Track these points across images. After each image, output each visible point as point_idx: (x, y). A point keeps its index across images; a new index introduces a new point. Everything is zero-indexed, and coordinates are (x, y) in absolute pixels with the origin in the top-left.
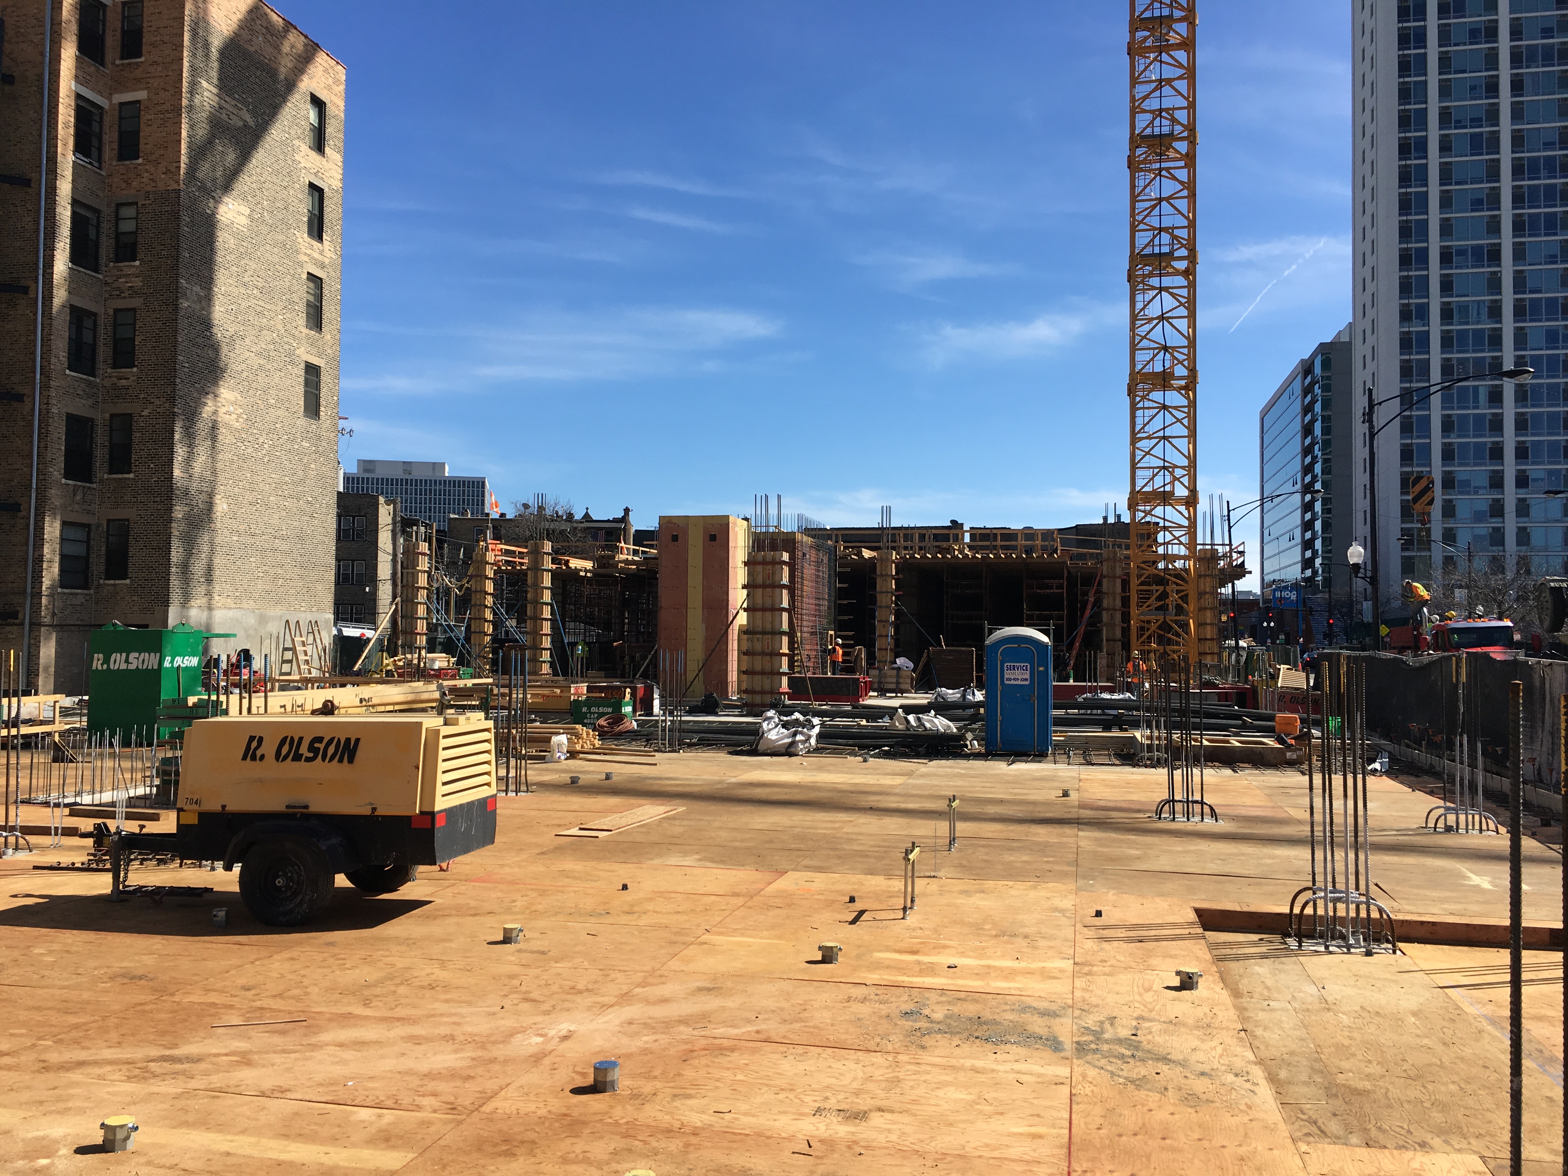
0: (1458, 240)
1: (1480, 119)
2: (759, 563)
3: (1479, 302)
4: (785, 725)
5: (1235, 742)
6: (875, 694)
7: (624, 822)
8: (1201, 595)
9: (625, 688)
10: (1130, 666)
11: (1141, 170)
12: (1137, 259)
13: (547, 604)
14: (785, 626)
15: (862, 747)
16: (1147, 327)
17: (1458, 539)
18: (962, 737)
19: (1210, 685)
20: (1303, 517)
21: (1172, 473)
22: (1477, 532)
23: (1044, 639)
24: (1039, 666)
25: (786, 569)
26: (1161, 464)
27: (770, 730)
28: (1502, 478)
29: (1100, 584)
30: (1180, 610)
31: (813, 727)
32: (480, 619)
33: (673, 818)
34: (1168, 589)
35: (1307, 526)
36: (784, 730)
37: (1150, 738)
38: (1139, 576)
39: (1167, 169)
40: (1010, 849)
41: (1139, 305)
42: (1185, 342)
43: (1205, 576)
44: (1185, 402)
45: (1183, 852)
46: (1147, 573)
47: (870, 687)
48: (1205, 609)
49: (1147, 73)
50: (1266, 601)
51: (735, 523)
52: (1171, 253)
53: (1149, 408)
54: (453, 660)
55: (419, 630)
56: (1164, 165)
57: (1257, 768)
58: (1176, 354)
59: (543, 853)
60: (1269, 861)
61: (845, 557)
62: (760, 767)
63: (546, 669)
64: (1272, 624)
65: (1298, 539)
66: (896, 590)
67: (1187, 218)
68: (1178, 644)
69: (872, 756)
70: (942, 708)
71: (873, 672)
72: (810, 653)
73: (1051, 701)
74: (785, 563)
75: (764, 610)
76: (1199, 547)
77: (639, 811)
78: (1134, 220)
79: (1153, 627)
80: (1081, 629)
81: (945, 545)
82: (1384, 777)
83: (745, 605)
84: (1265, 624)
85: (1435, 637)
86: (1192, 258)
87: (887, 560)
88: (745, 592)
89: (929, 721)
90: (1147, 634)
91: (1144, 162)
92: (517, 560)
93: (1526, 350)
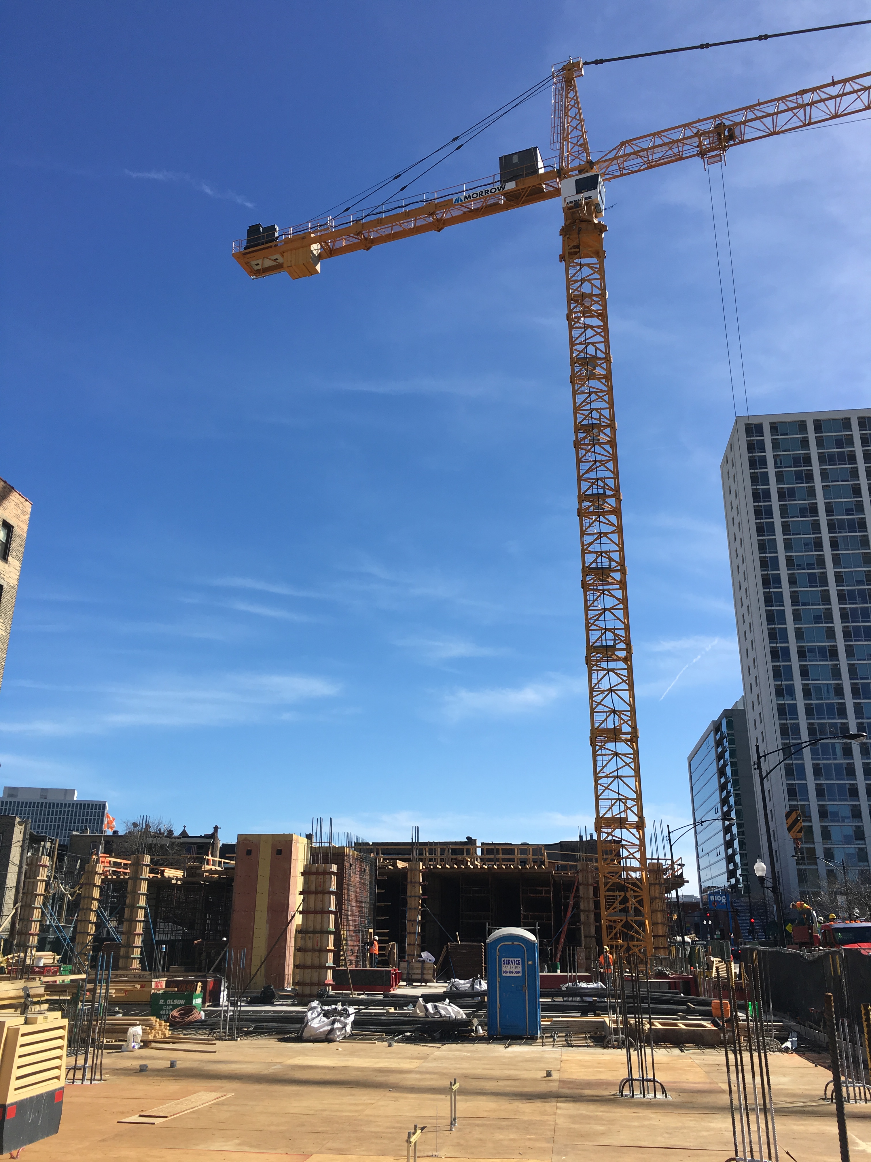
0: (807, 642)
1: (813, 565)
2: (314, 874)
3: (827, 684)
4: (326, 1014)
5: (681, 1025)
6: (405, 983)
7: (178, 1108)
8: (652, 900)
9: (197, 982)
10: (601, 959)
11: (591, 590)
12: (591, 649)
13: (141, 908)
14: (332, 927)
15: (388, 1033)
16: (601, 697)
17: (836, 857)
18: (469, 1023)
19: (661, 975)
20: (725, 838)
21: (625, 804)
22: (847, 851)
23: (532, 937)
24: (528, 960)
25: (334, 879)
26: (617, 796)
27: (313, 1019)
28: (860, 811)
29: (577, 890)
30: (638, 912)
31: (349, 1015)
32: (86, 921)
33: (222, 1104)
34: (628, 895)
35: (728, 844)
36: (325, 1019)
37: (616, 1022)
38: (606, 884)
39: (608, 590)
40: (501, 1128)
41: (595, 681)
42: (628, 708)
43: (655, 884)
44: (631, 751)
45: (639, 1127)
46: (611, 882)
47: (400, 977)
48: (657, 911)
49: (591, 528)
50: (705, 904)
51: (297, 840)
52: (614, 646)
53: (605, 755)
54: (58, 957)
55: (32, 932)
56: (605, 587)
57: (699, 1048)
58: (622, 716)
59: (103, 1140)
60: (705, 1133)
61: (383, 867)
62: (303, 1053)
63: (136, 964)
64: (710, 922)
65: (723, 855)
66: (423, 894)
67: (624, 623)
68: (638, 940)
69: (396, 1041)
70: (454, 996)
71: (403, 965)
72: (353, 948)
73: (539, 991)
74: (333, 873)
75: (315, 912)
76: (648, 861)
77: (193, 1097)
78: (588, 622)
79: (619, 926)
80: (565, 928)
81: (460, 857)
82: (794, 1054)
83: (301, 909)
84: (705, 922)
85: (824, 934)
86: (629, 649)
87: (415, 870)
88: (302, 896)
89: (445, 1009)
90: (614, 931)
91: (593, 584)
92: (122, 870)
93: (863, 718)
